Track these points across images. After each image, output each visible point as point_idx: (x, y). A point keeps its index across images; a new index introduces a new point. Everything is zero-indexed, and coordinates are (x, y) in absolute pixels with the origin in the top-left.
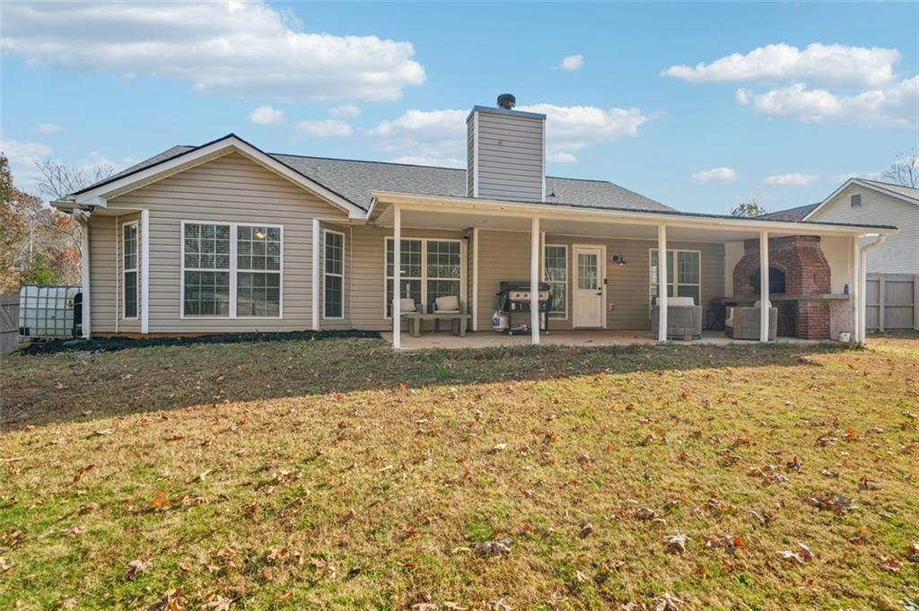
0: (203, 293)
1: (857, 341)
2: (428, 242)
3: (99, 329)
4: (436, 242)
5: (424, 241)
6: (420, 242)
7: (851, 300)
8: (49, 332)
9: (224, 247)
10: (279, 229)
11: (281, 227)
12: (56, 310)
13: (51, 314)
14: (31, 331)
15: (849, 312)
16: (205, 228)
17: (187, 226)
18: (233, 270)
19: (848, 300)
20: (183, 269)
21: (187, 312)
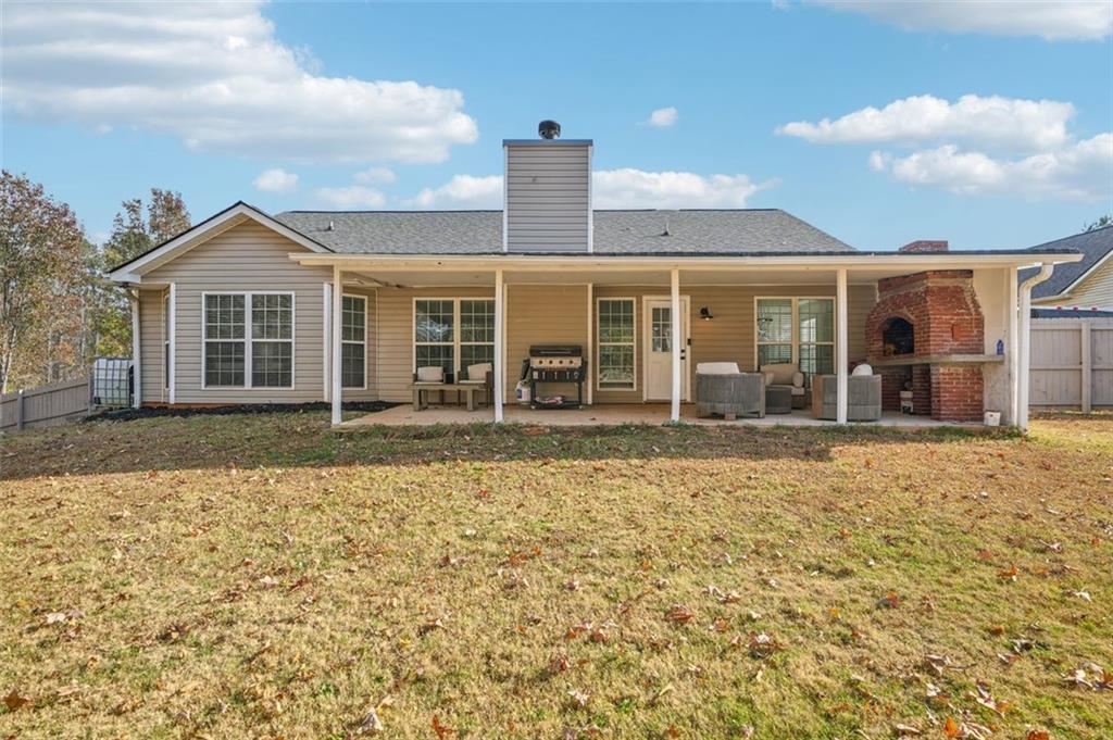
0: (222, 364)
1: (1015, 423)
2: (462, 302)
3: (147, 399)
4: (471, 302)
5: (457, 302)
6: (453, 302)
7: (1006, 363)
8: (116, 401)
9: (240, 316)
10: (290, 296)
11: (293, 293)
12: (120, 380)
13: (116, 384)
14: (103, 401)
15: (1004, 381)
16: (223, 297)
17: (208, 297)
18: (248, 340)
19: (1002, 363)
20: (204, 340)
21: (208, 383)
